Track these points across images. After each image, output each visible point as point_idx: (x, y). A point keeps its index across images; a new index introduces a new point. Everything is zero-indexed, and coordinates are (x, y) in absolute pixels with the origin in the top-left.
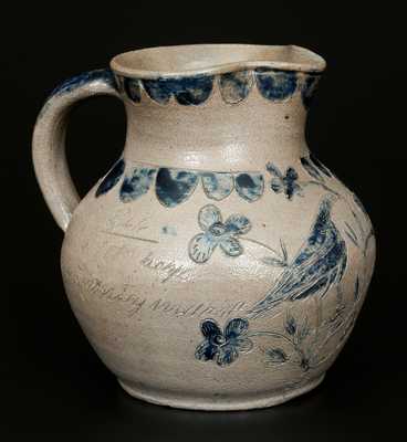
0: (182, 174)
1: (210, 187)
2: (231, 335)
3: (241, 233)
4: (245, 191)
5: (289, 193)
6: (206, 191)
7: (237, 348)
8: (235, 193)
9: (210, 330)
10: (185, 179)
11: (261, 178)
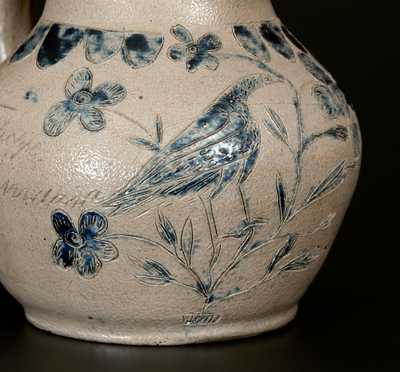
0: (70, 31)
1: (92, 47)
2: (87, 234)
3: (108, 103)
4: (133, 54)
5: (193, 63)
6: (88, 52)
7: (98, 253)
8: (119, 56)
9: (62, 224)
10: (71, 37)
11: (160, 41)
